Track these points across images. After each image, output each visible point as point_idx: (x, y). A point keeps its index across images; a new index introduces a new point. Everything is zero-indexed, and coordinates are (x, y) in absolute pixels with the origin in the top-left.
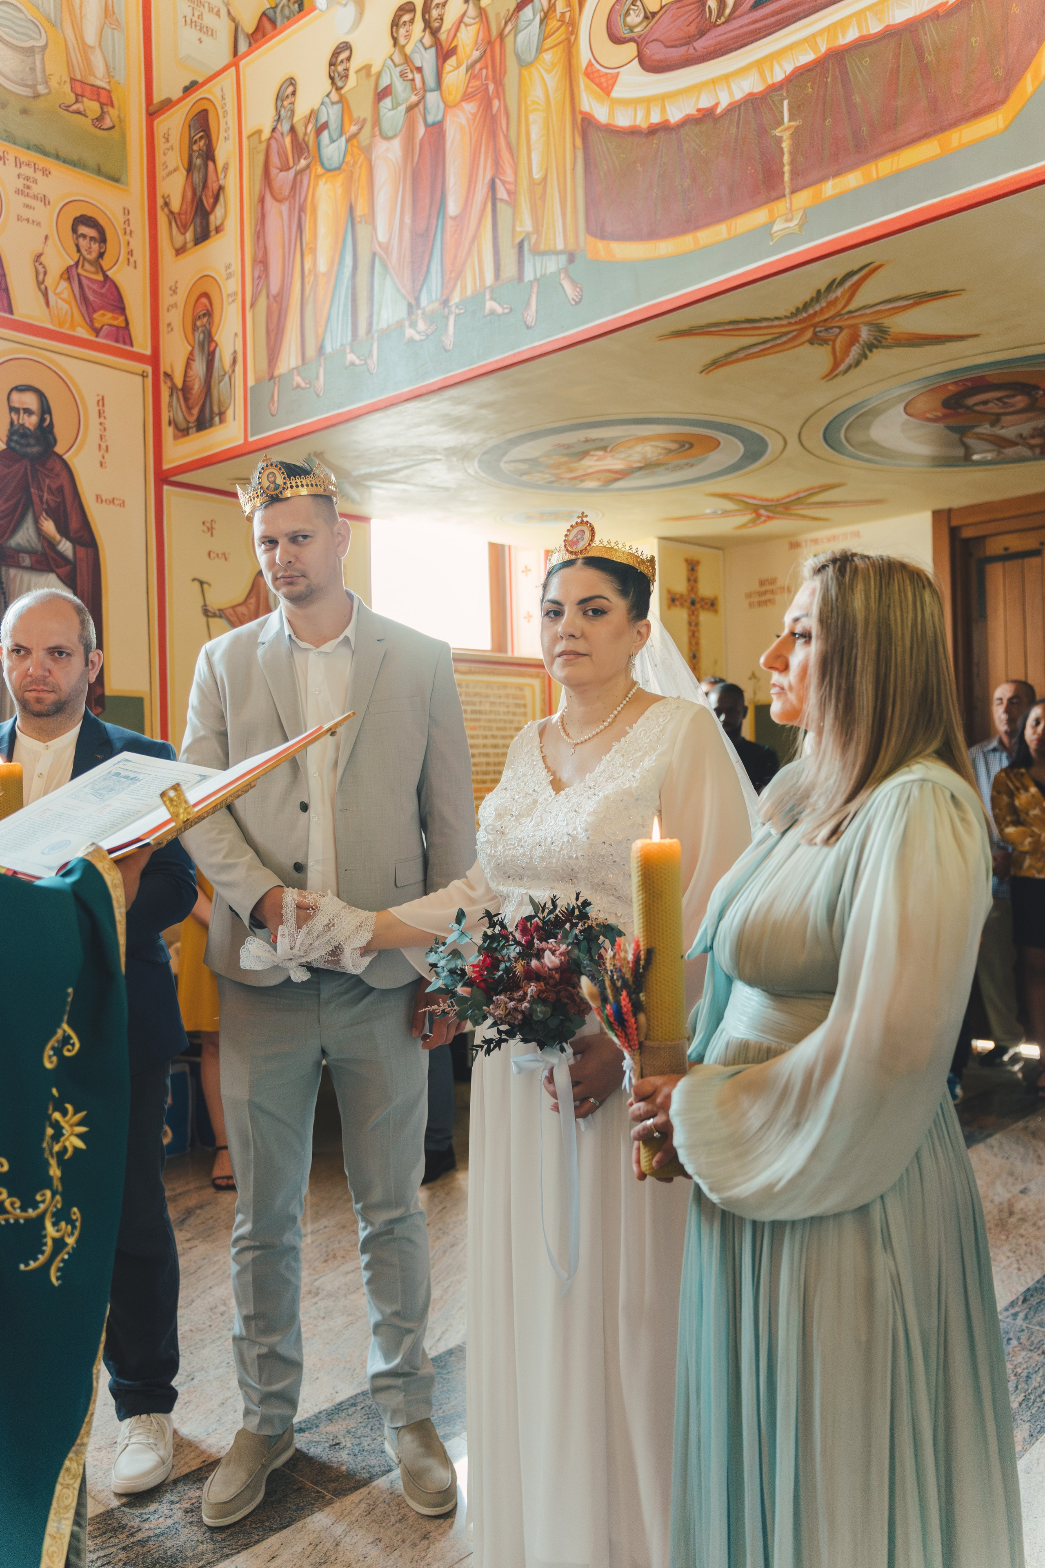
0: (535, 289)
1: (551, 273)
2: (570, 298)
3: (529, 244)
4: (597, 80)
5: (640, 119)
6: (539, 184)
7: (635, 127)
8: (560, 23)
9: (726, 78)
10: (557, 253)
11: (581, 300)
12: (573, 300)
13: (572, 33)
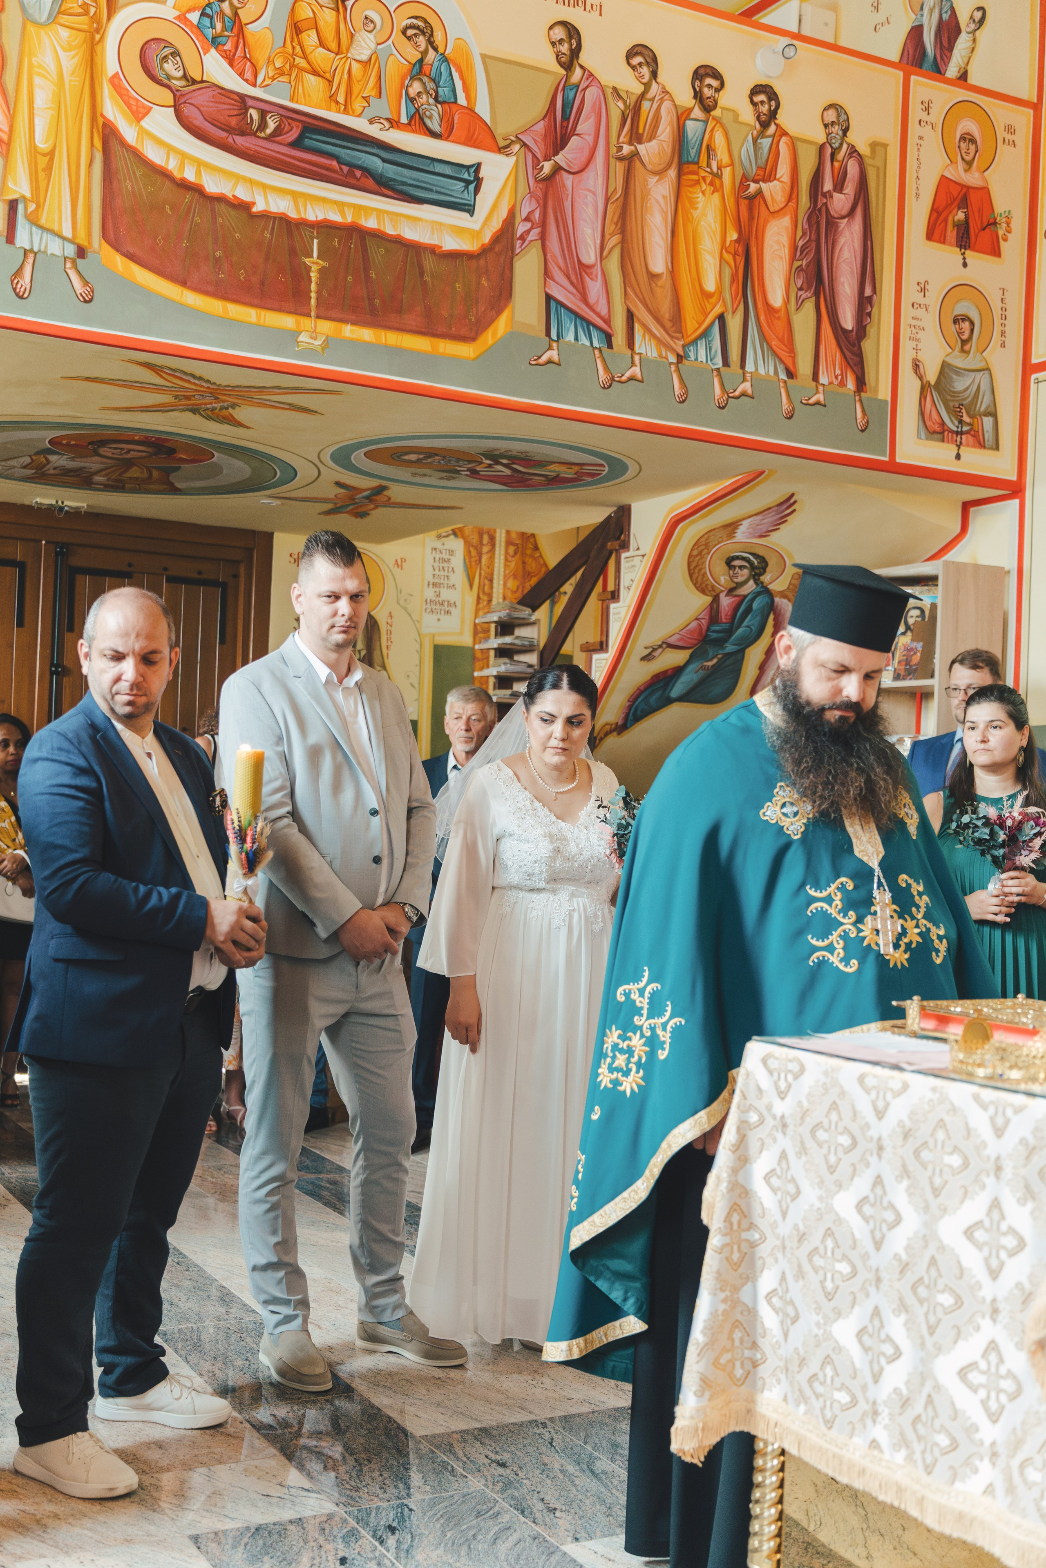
0: (30, 260)
1: (53, 255)
2: (78, 292)
3: (26, 209)
4: (126, 98)
5: (172, 165)
6: (44, 155)
7: (167, 170)
8: (81, 11)
9: (264, 187)
10: (64, 239)
11: (90, 301)
12: (81, 295)
13: (97, 31)
